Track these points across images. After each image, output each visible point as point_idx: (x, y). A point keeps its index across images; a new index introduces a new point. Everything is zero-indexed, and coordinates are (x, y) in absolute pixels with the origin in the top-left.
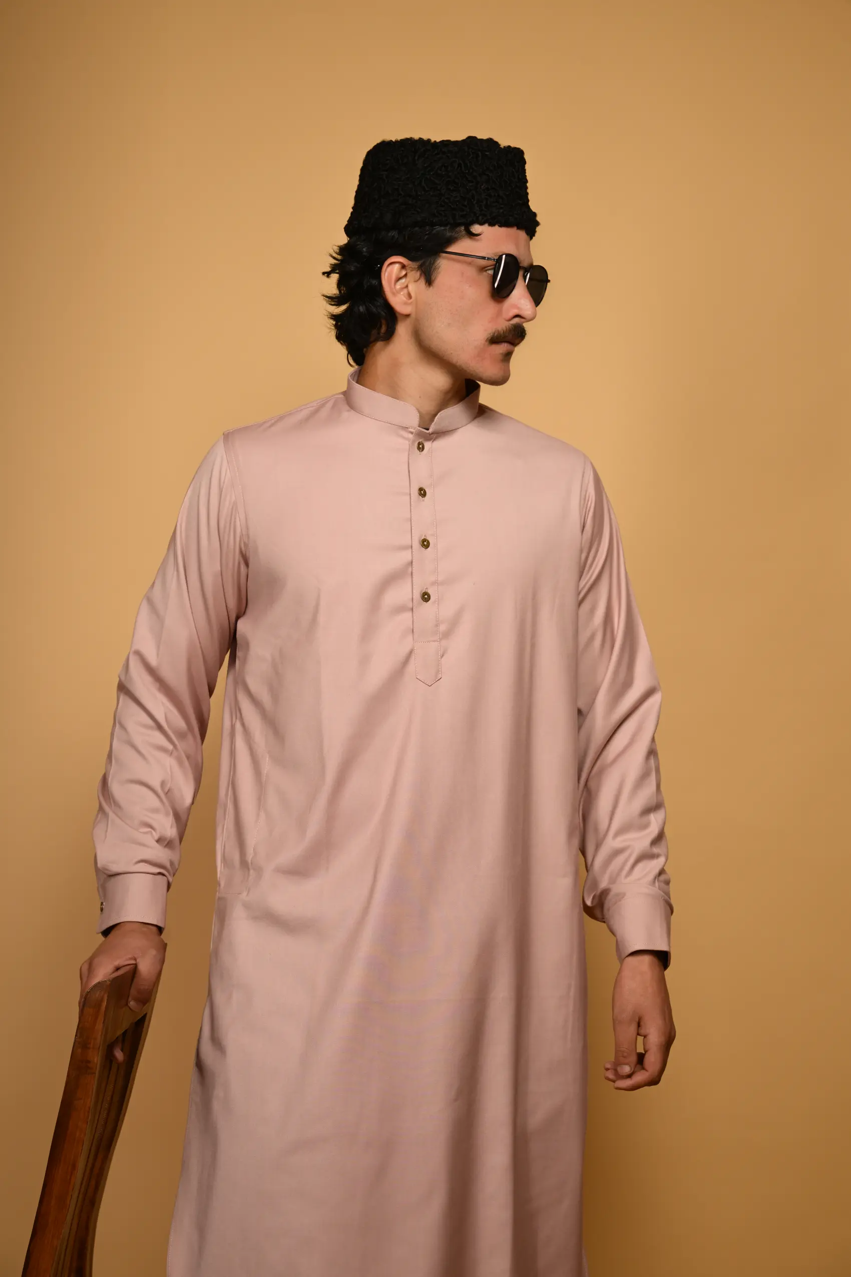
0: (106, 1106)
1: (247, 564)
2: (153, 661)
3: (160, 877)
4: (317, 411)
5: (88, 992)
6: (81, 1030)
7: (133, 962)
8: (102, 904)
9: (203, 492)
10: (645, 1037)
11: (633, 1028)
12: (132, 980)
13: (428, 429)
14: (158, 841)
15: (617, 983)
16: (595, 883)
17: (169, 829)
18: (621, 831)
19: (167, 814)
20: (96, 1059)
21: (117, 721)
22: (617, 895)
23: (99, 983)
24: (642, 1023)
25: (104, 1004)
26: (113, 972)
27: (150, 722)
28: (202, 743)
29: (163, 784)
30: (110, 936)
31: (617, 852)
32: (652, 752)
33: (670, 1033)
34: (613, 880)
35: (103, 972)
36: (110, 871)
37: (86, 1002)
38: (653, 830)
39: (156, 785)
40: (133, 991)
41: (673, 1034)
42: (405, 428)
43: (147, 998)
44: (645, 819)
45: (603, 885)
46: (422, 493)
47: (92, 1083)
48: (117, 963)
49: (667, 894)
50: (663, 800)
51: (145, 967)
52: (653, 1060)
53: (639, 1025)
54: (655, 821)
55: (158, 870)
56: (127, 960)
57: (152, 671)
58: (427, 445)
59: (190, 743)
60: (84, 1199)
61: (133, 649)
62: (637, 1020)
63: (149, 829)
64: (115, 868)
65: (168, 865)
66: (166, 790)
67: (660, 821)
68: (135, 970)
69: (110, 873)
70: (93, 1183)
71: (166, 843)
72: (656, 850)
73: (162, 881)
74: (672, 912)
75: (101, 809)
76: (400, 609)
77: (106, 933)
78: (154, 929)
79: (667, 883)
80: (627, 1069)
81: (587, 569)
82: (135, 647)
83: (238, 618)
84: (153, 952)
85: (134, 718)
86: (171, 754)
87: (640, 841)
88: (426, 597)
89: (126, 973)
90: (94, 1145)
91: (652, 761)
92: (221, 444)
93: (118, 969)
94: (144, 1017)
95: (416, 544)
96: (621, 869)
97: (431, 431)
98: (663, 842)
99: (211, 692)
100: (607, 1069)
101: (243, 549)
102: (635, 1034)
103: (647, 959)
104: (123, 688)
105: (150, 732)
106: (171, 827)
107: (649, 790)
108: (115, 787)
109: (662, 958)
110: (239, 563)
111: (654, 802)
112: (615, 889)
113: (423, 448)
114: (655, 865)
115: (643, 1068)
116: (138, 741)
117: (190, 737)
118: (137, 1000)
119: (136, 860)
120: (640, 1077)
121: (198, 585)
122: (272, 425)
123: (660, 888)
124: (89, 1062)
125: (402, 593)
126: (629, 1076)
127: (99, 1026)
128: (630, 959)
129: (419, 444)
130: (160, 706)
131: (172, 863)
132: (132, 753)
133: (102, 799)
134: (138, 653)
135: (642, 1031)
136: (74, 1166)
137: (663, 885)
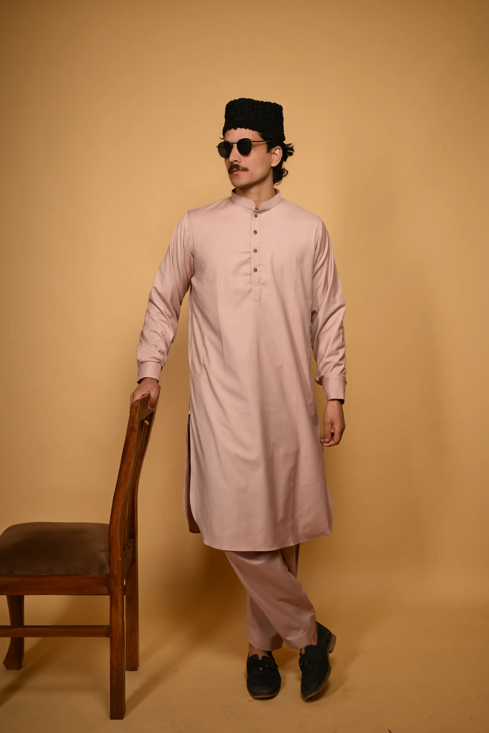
0: (141, 443)
1: (194, 257)
2: (160, 291)
3: (159, 363)
4: (220, 204)
5: (133, 404)
6: (131, 417)
7: (149, 393)
8: (139, 373)
9: (179, 232)
10: (334, 429)
11: (330, 426)
12: (149, 399)
13: (258, 209)
14: (159, 351)
15: (325, 409)
16: (319, 373)
17: (164, 349)
18: (330, 355)
19: (163, 342)
20: (137, 426)
21: (148, 311)
22: (327, 378)
23: (137, 400)
24: (333, 425)
25: (139, 407)
26: (142, 397)
27: (160, 312)
28: (178, 321)
29: (162, 332)
30: (141, 383)
31: (327, 363)
32: (341, 327)
33: (343, 427)
34: (326, 373)
35: (138, 397)
36: (141, 361)
37: (133, 407)
38: (340, 355)
39: (160, 333)
40: (149, 403)
41: (344, 427)
42: (251, 209)
43: (154, 405)
44: (338, 352)
45: (322, 374)
46: (255, 232)
47: (135, 435)
48: (143, 393)
49: (345, 378)
50: (345, 344)
51: (153, 394)
52: (336, 437)
53: (332, 425)
54: (341, 352)
55: (158, 361)
56: (146, 392)
57: (159, 294)
58: (258, 215)
59: (174, 320)
60: (134, 475)
61: (153, 286)
62: (332, 423)
63: (156, 347)
64: (143, 360)
65: (162, 360)
66: (163, 334)
67: (343, 352)
68: (149, 396)
69: (142, 362)
70: (137, 469)
71: (162, 353)
72: (341, 362)
73: (159, 366)
74: (346, 383)
75: (141, 341)
76: (246, 274)
77: (140, 382)
78: (156, 381)
79: (345, 374)
80: (327, 440)
81: (318, 261)
82: (154, 285)
83: (191, 277)
84: (155, 389)
85: (154, 311)
86: (165, 322)
87: (335, 359)
88: (255, 270)
89: (146, 397)
90: (136, 458)
91: (341, 331)
92: (186, 216)
93: (143, 395)
94: (154, 412)
95: (252, 251)
96: (328, 370)
97: (259, 210)
98: (344, 359)
99: (181, 303)
100: (321, 438)
101: (192, 251)
102: (331, 428)
103: (336, 402)
104: (151, 301)
105: (159, 315)
106: (164, 347)
107: (339, 341)
108: (145, 333)
109: (342, 401)
110: (191, 257)
111: (341, 345)
112: (326, 376)
113: (257, 216)
114: (341, 368)
115: (333, 440)
116: (155, 318)
117: (173, 318)
118: (151, 406)
119: (151, 357)
120: (332, 443)
121: (176, 264)
122: (205, 208)
123: (342, 376)
124: (133, 428)
125: (247, 268)
126: (328, 442)
127: (137, 415)
128: (330, 402)
129: (255, 215)
130: (162, 306)
131: (163, 360)
132: (152, 321)
133: (141, 337)
134: (155, 288)
135: (333, 427)
136: (130, 464)
137: (343, 375)
